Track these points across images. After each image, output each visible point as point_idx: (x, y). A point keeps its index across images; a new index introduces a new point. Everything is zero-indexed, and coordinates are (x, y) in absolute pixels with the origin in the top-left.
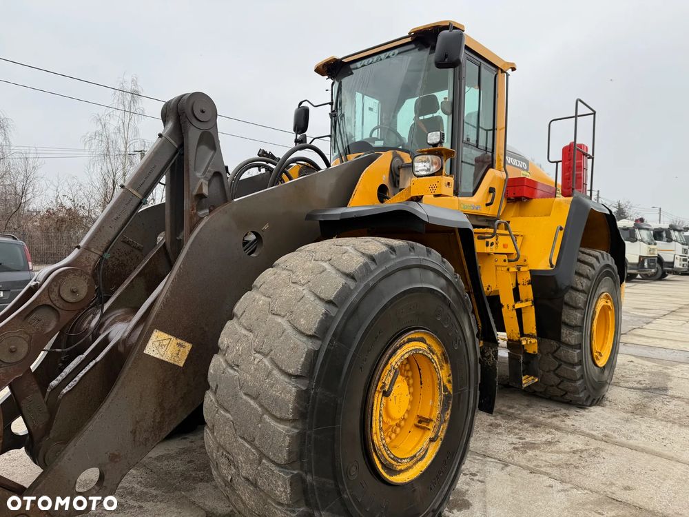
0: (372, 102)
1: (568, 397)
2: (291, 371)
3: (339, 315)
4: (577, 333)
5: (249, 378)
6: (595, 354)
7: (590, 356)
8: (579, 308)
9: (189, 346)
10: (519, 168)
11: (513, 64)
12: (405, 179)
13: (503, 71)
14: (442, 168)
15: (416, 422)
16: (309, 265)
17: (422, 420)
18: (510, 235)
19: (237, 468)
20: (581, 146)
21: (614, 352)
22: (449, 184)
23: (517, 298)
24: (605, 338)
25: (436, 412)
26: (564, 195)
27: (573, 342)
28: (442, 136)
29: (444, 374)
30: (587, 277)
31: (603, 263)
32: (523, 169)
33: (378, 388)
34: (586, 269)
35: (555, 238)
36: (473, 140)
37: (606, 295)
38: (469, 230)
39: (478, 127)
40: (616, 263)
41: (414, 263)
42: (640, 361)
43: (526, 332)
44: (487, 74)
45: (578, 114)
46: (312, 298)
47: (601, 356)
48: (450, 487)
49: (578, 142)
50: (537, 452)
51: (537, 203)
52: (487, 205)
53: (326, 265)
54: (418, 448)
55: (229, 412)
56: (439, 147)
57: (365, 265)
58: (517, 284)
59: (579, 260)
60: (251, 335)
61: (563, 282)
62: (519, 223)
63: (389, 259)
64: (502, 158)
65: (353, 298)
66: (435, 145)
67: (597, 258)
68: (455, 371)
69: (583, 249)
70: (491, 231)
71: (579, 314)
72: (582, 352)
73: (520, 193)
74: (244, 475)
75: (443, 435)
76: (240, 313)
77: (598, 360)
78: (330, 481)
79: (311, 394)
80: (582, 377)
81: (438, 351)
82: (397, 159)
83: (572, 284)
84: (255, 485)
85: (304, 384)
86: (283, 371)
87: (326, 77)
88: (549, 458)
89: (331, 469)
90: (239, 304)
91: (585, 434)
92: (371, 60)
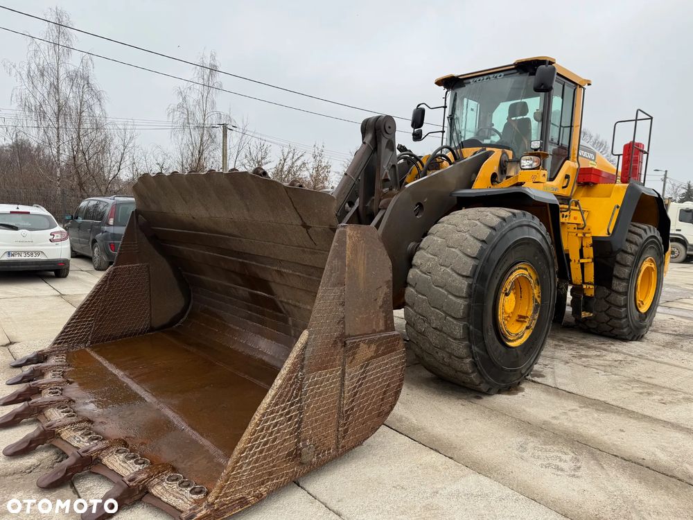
1: (614, 332)
3: (488, 247)
4: (624, 284)
5: (438, 278)
6: (638, 302)
7: (633, 302)
8: (628, 266)
10: (588, 158)
11: (588, 80)
13: (580, 87)
14: (540, 165)
15: (517, 318)
16: (466, 222)
17: (520, 317)
18: (580, 210)
19: (429, 323)
20: (638, 145)
21: (654, 304)
22: (544, 175)
23: (582, 256)
24: (648, 292)
25: (530, 313)
26: (623, 181)
27: (621, 289)
29: (536, 291)
30: (636, 244)
31: (650, 234)
32: (591, 159)
33: (503, 291)
34: (636, 238)
35: (613, 214)
36: (556, 141)
37: (651, 259)
38: (557, 205)
39: (560, 126)
40: (661, 236)
41: (525, 223)
42: (679, 319)
43: (586, 281)
44: (569, 89)
45: (638, 118)
46: (472, 239)
47: (643, 304)
48: (534, 360)
49: (636, 141)
50: (589, 359)
51: (601, 187)
52: (563, 187)
53: (477, 222)
54: (520, 331)
55: (425, 296)
56: (539, 151)
57: (501, 223)
58: (582, 246)
59: (630, 231)
60: (436, 258)
61: (616, 246)
62: (586, 202)
63: (512, 220)
64: (576, 152)
65: (495, 239)
66: (536, 150)
67: (645, 230)
68: (542, 291)
69: (635, 224)
70: (567, 207)
71: (627, 271)
72: (627, 298)
73: (588, 179)
74: (434, 326)
75: (533, 327)
76: (426, 246)
77: (640, 307)
78: (480, 332)
79: (474, 286)
80: (627, 316)
81: (534, 277)
82: (505, 155)
83: (623, 248)
84: (440, 331)
85: (470, 281)
86: (459, 274)
87: (442, 87)
88: (597, 362)
89: (480, 326)
90: (422, 243)
91: (624, 354)
92: (481, 78)
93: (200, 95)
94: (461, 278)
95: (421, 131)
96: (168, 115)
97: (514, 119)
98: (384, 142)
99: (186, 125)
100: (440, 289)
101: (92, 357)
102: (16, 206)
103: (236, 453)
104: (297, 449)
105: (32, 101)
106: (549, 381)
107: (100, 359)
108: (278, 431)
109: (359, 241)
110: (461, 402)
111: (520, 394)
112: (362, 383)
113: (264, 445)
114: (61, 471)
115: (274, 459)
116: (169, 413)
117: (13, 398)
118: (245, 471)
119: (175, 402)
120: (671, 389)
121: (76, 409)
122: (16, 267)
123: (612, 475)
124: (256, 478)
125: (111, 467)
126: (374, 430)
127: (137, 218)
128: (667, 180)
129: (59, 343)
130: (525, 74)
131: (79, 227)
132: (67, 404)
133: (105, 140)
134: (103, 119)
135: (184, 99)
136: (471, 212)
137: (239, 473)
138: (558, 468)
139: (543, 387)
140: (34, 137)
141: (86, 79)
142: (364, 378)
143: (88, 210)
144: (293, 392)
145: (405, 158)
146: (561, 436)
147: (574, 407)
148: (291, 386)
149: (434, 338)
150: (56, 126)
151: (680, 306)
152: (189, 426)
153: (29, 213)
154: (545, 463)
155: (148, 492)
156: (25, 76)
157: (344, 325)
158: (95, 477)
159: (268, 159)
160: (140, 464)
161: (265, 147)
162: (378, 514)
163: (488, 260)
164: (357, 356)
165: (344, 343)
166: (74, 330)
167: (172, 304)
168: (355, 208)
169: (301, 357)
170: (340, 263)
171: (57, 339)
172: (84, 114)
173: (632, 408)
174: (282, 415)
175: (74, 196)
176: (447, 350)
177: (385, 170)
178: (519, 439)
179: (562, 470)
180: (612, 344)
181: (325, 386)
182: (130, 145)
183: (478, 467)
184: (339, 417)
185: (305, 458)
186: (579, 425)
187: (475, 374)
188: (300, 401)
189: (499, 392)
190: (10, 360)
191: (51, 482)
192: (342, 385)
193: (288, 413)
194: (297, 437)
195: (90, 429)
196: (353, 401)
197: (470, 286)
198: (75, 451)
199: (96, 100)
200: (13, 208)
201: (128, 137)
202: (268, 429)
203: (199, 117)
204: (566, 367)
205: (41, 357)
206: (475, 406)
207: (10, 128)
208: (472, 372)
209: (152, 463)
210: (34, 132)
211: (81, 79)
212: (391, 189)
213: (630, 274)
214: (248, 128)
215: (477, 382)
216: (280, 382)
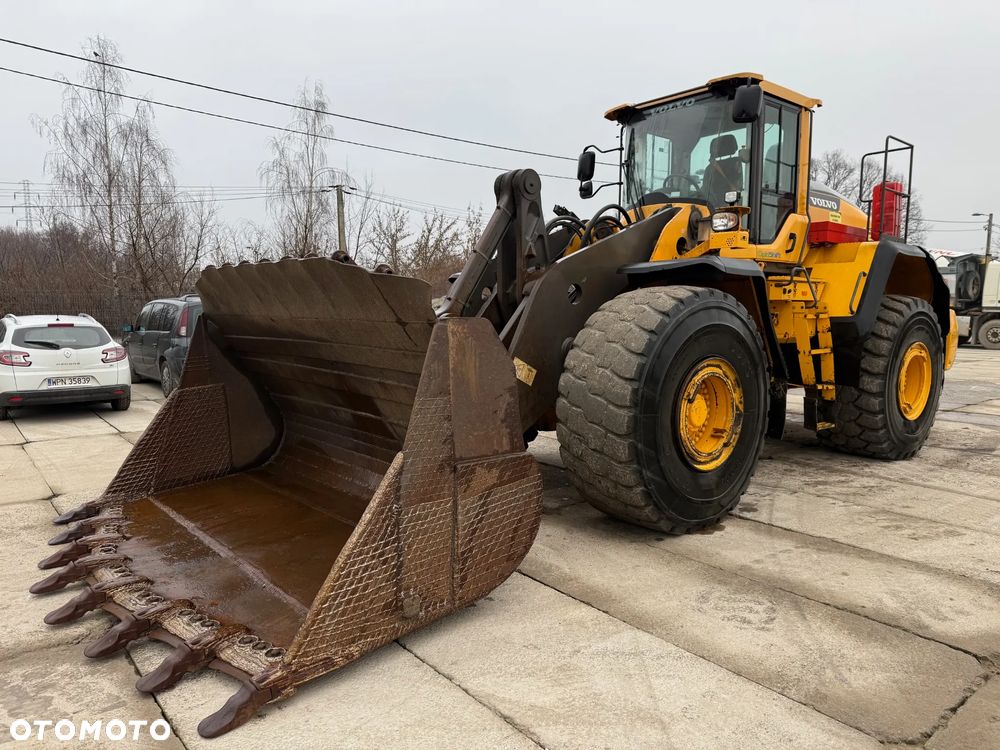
0: (662, 142)
1: (869, 448)
2: (627, 376)
3: (659, 341)
4: (879, 381)
5: (596, 383)
6: (902, 405)
7: (895, 406)
8: (883, 356)
9: (535, 371)
10: (828, 208)
11: (818, 100)
12: (703, 231)
13: (806, 109)
14: (738, 224)
15: (712, 433)
16: (633, 307)
17: (717, 431)
18: (808, 282)
19: (587, 444)
20: (892, 186)
21: (929, 407)
22: (744, 238)
23: (815, 345)
24: (920, 391)
25: (729, 425)
26: (875, 238)
27: (875, 389)
28: (739, 196)
29: (737, 396)
30: (894, 325)
31: (915, 310)
32: (832, 209)
33: (684, 397)
34: (894, 316)
35: (858, 284)
36: (772, 187)
37: (920, 345)
38: (761, 277)
39: (779, 162)
40: (934, 311)
41: (713, 305)
42: (978, 428)
43: (824, 380)
44: (789, 117)
45: (889, 149)
46: (638, 330)
47: (911, 408)
49: (888, 181)
50: (828, 487)
51: (843, 248)
52: (787, 252)
53: (646, 307)
54: (715, 449)
55: (580, 408)
56: (735, 206)
57: (676, 306)
58: (817, 332)
59: (883, 305)
60: (593, 357)
61: (863, 329)
62: (822, 270)
63: (694, 302)
64: (805, 201)
65: (669, 329)
66: (732, 204)
67: (908, 305)
68: (746, 395)
70: (788, 278)
71: (882, 362)
72: (884, 400)
73: (824, 238)
74: (593, 447)
75: (734, 444)
76: (580, 344)
77: (906, 412)
78: (652, 452)
79: (641, 391)
80: (885, 426)
81: (732, 376)
82: (695, 213)
83: (876, 332)
84: (601, 452)
85: (636, 385)
86: (621, 377)
87: (616, 122)
88: (838, 490)
89: (654, 444)
90: (577, 338)
91: (880, 477)
92: (666, 107)
93: (304, 146)
94: (624, 382)
95: (591, 184)
96: (261, 178)
97: (718, 159)
98: (525, 205)
99: (286, 190)
100: (599, 399)
101: (156, 507)
102: (56, 317)
103: (316, 603)
104: (398, 599)
105: (72, 168)
106: (763, 516)
107: (166, 509)
108: (370, 577)
109: (467, 338)
110: (634, 545)
111: (717, 534)
112: (482, 519)
113: (352, 594)
114: (112, 637)
115: (366, 613)
116: (249, 569)
117: (57, 560)
118: (328, 626)
119: (257, 556)
120: (931, 521)
121: (133, 569)
122: (60, 398)
123: (814, 626)
124: (342, 635)
125: (173, 631)
126: (504, 577)
127: (205, 324)
128: (993, 228)
129: (115, 491)
130: (722, 98)
131: (142, 341)
132: (122, 564)
133: (175, 218)
134: (170, 189)
135: (282, 153)
136: (640, 293)
137: (321, 628)
138: (744, 621)
139: (753, 523)
140: (78, 219)
141: (145, 134)
142: (485, 512)
143: (153, 316)
144: (387, 529)
145: (563, 224)
146: (759, 583)
147: (789, 548)
148: (384, 521)
149: (593, 462)
150: (108, 202)
151: (985, 410)
152: (271, 582)
153: (72, 325)
154: (728, 615)
155: (216, 657)
156: (60, 135)
157: (454, 445)
158: (156, 645)
159: (406, 231)
160: (208, 626)
161: (400, 214)
162: (499, 677)
163: (659, 356)
164: (473, 484)
165: (455, 468)
166: (132, 474)
167: (260, 436)
168: (494, 295)
169: (396, 487)
170: (441, 367)
171: (111, 487)
172: (144, 183)
173: (870, 546)
174: (373, 557)
175: (137, 298)
176: (612, 477)
177: (528, 242)
178: (702, 588)
179: (749, 622)
180: (867, 465)
181: (432, 521)
182: (210, 223)
183: (639, 622)
184: (453, 560)
185: (409, 611)
186: (788, 569)
187: (651, 507)
188: (398, 540)
189: (689, 532)
190: (53, 516)
191: (101, 649)
192: (455, 520)
193: (381, 555)
194: (396, 584)
195: (149, 590)
196: (471, 540)
197: (635, 392)
198: (129, 615)
199: (159, 163)
200: (51, 319)
201: (206, 212)
202: (356, 574)
203: (304, 177)
204: (793, 497)
205: (91, 510)
206: (652, 550)
207: (45, 209)
208: (646, 506)
209: (221, 625)
210: (77, 213)
211: (137, 135)
212: (538, 268)
213: (887, 367)
214: (374, 189)
215: (655, 519)
216: (369, 516)
